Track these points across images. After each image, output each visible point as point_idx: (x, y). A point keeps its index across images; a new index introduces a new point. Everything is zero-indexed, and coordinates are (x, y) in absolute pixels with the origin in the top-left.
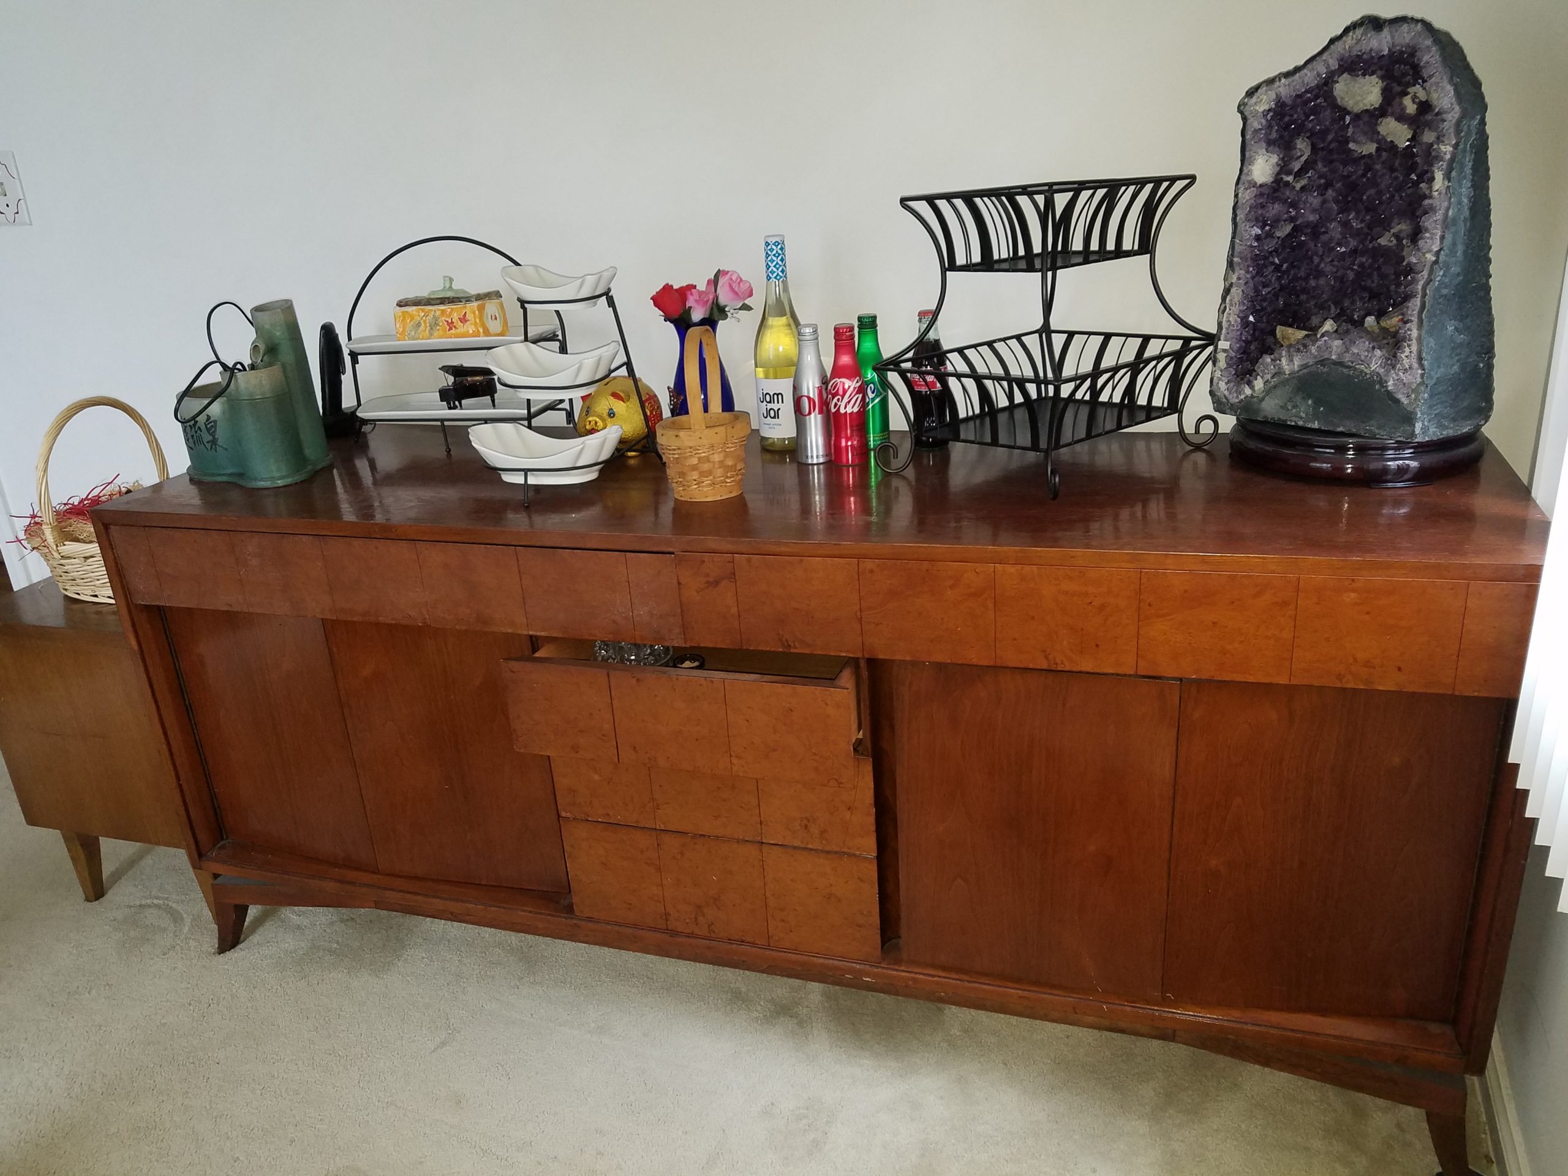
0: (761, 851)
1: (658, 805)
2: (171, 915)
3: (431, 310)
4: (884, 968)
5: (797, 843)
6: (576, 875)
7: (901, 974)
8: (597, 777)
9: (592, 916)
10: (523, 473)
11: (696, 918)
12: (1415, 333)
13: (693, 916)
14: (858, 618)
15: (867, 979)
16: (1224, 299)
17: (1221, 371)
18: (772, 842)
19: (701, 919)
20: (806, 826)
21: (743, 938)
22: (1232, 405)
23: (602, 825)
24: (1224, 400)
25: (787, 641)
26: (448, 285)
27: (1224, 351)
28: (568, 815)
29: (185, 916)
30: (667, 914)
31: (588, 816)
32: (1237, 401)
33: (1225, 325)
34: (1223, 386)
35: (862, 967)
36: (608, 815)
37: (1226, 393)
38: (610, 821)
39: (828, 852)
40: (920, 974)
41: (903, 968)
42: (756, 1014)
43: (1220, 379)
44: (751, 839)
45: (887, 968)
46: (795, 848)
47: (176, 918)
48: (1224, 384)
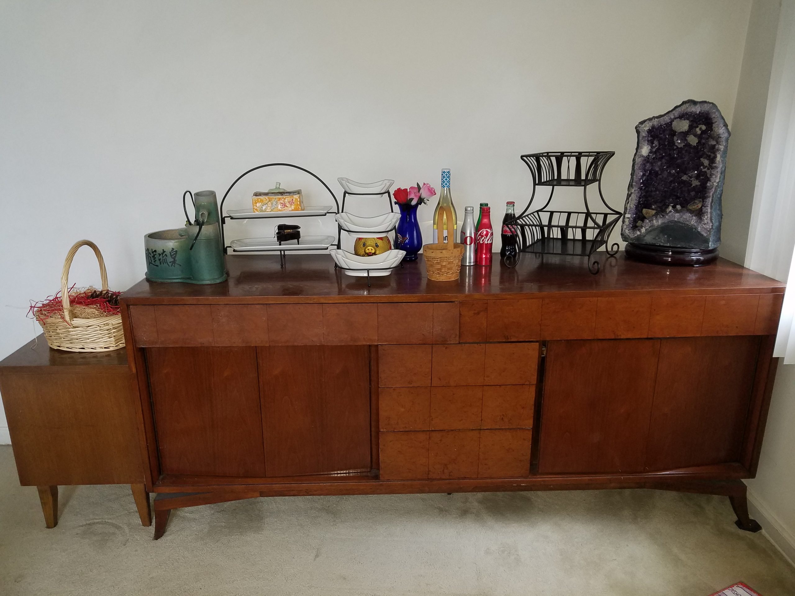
0: (480, 433)
1: (432, 419)
3: (273, 198)
4: (530, 478)
5: (498, 427)
6: (384, 460)
7: (539, 479)
8: (403, 410)
9: (389, 479)
10: (367, 271)
11: (443, 471)
12: (709, 210)
13: (442, 470)
14: (539, 324)
15: (523, 485)
16: (628, 199)
17: (626, 226)
18: (485, 428)
19: (446, 471)
20: (502, 418)
21: (466, 476)
22: (631, 238)
23: (402, 432)
24: (628, 237)
25: (507, 336)
26: (278, 186)
27: (628, 218)
28: (385, 430)
30: (429, 471)
31: (395, 429)
32: (634, 237)
33: (628, 208)
34: (627, 231)
35: (521, 479)
36: (406, 427)
37: (629, 234)
38: (406, 430)
39: (511, 429)
40: (546, 478)
41: (538, 477)
43: (626, 229)
44: (476, 428)
45: (531, 478)
46: (496, 429)
48: (627, 230)
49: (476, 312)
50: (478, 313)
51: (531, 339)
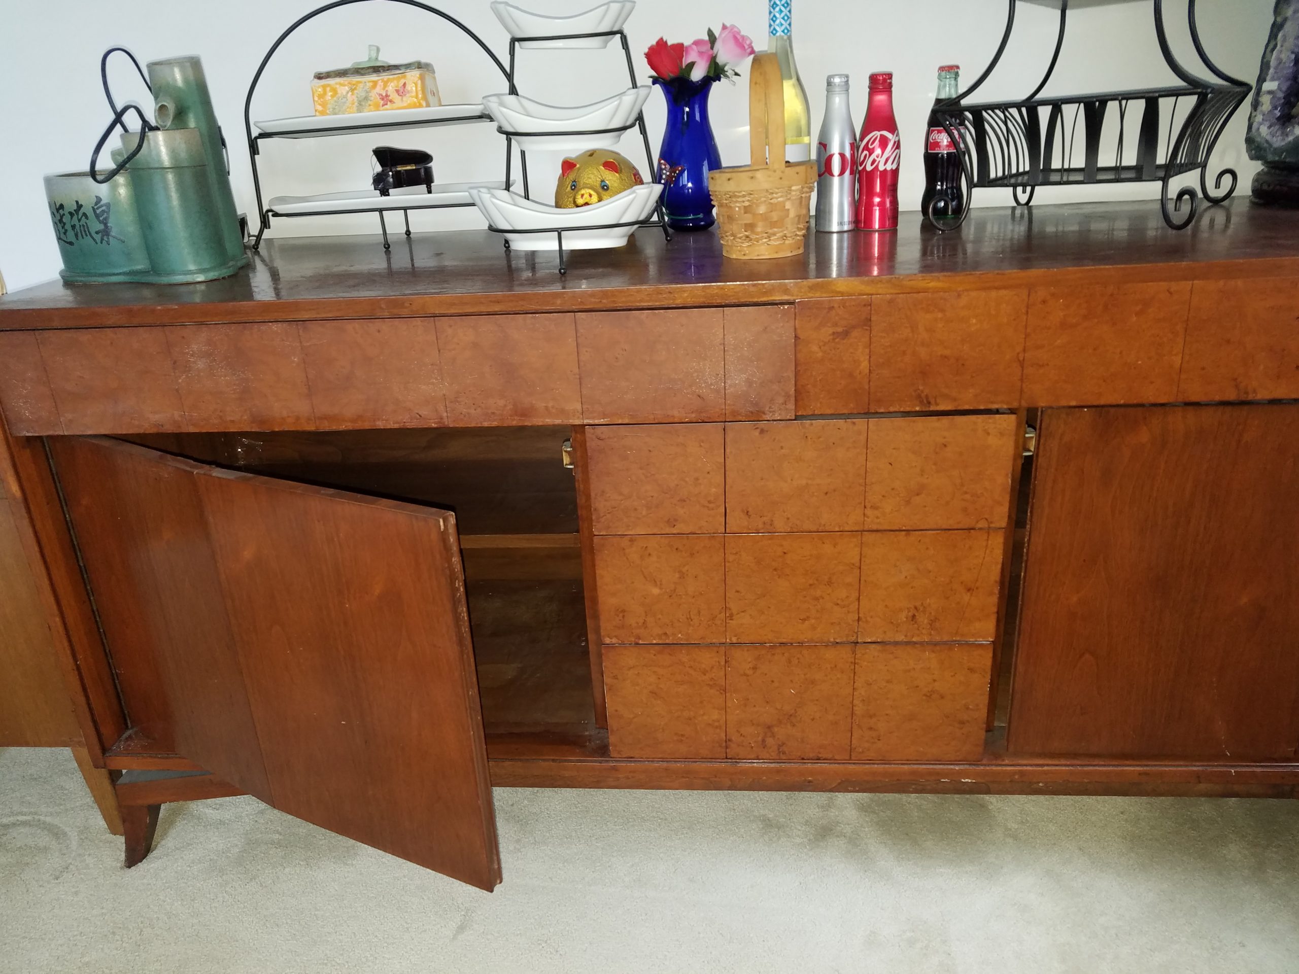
0: (854, 652)
1: (731, 616)
2: (48, 830)
3: (360, 82)
4: (985, 765)
5: (901, 638)
6: (616, 711)
7: (1007, 767)
8: (656, 591)
9: (632, 756)
10: (556, 233)
11: (763, 741)
13: (760, 738)
14: (1019, 360)
15: (967, 780)
17: (1264, 115)
18: (869, 640)
19: (770, 741)
20: (914, 616)
21: (820, 756)
22: (1275, 149)
23: (657, 647)
24: (1265, 145)
25: (927, 396)
26: (374, 55)
27: (1269, 92)
28: (614, 640)
29: (67, 829)
30: (728, 740)
31: (639, 639)
32: (1283, 143)
33: (1273, 63)
34: (1264, 131)
35: (962, 767)
36: (665, 634)
37: (1269, 138)
38: (667, 641)
39: (936, 644)
40: (1026, 765)
41: (1007, 762)
42: (798, 840)
43: (1261, 124)
44: (845, 639)
45: (988, 765)
46: (896, 644)
47: (57, 833)
48: (1266, 128)
49: (840, 330)
50: (846, 334)
51: (992, 403)
